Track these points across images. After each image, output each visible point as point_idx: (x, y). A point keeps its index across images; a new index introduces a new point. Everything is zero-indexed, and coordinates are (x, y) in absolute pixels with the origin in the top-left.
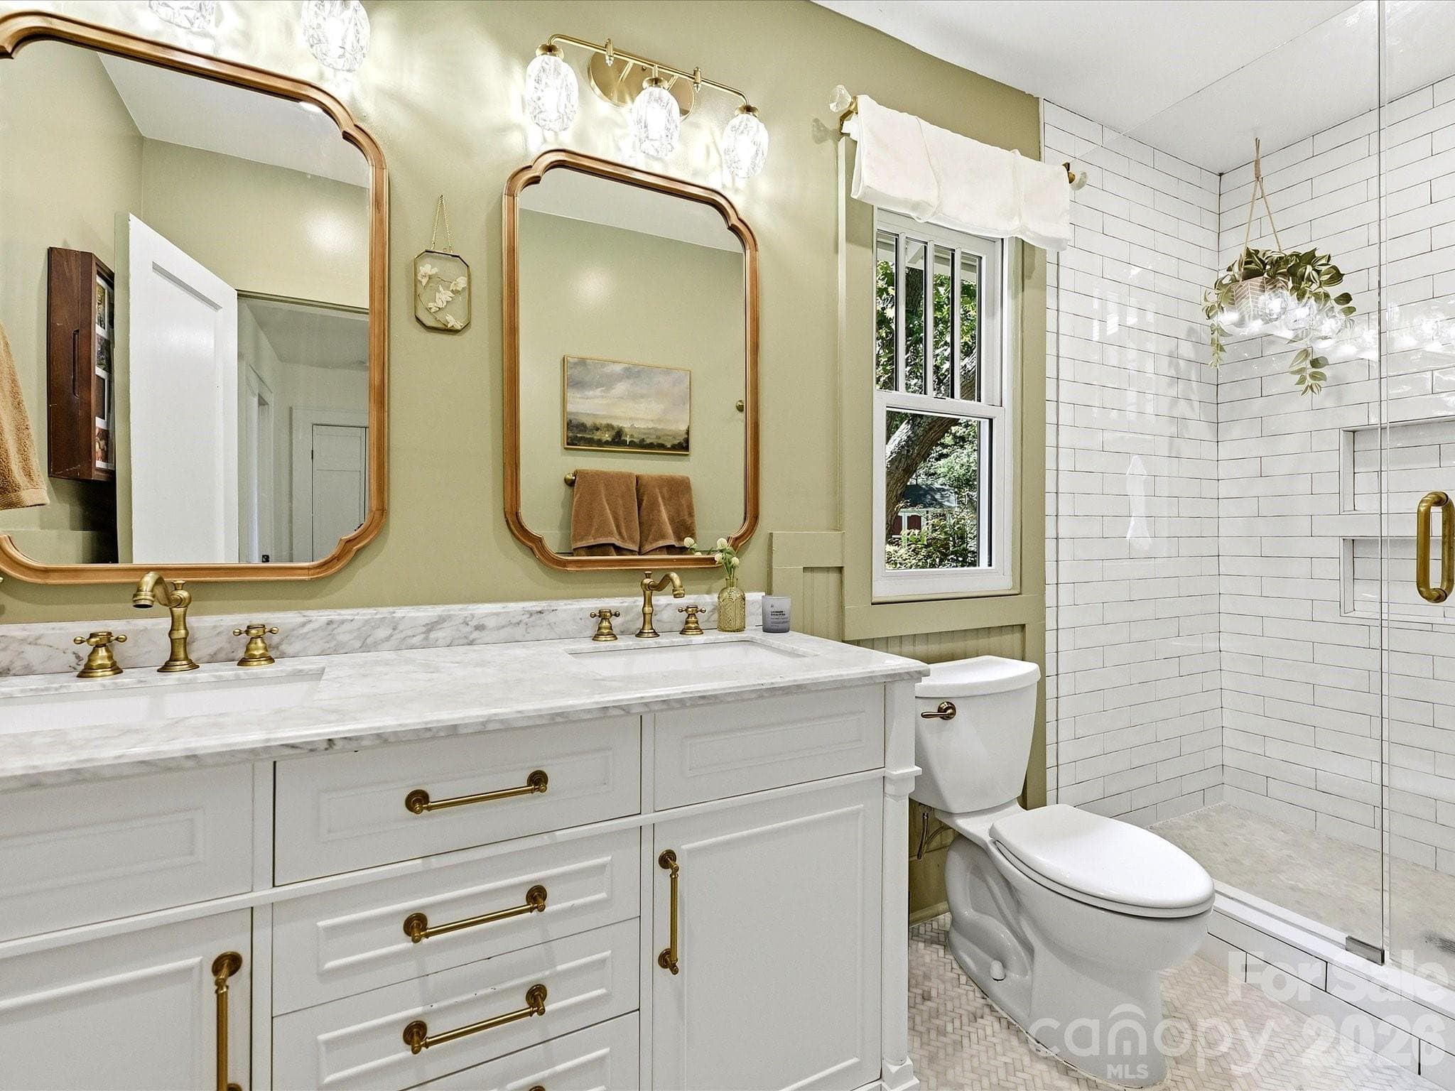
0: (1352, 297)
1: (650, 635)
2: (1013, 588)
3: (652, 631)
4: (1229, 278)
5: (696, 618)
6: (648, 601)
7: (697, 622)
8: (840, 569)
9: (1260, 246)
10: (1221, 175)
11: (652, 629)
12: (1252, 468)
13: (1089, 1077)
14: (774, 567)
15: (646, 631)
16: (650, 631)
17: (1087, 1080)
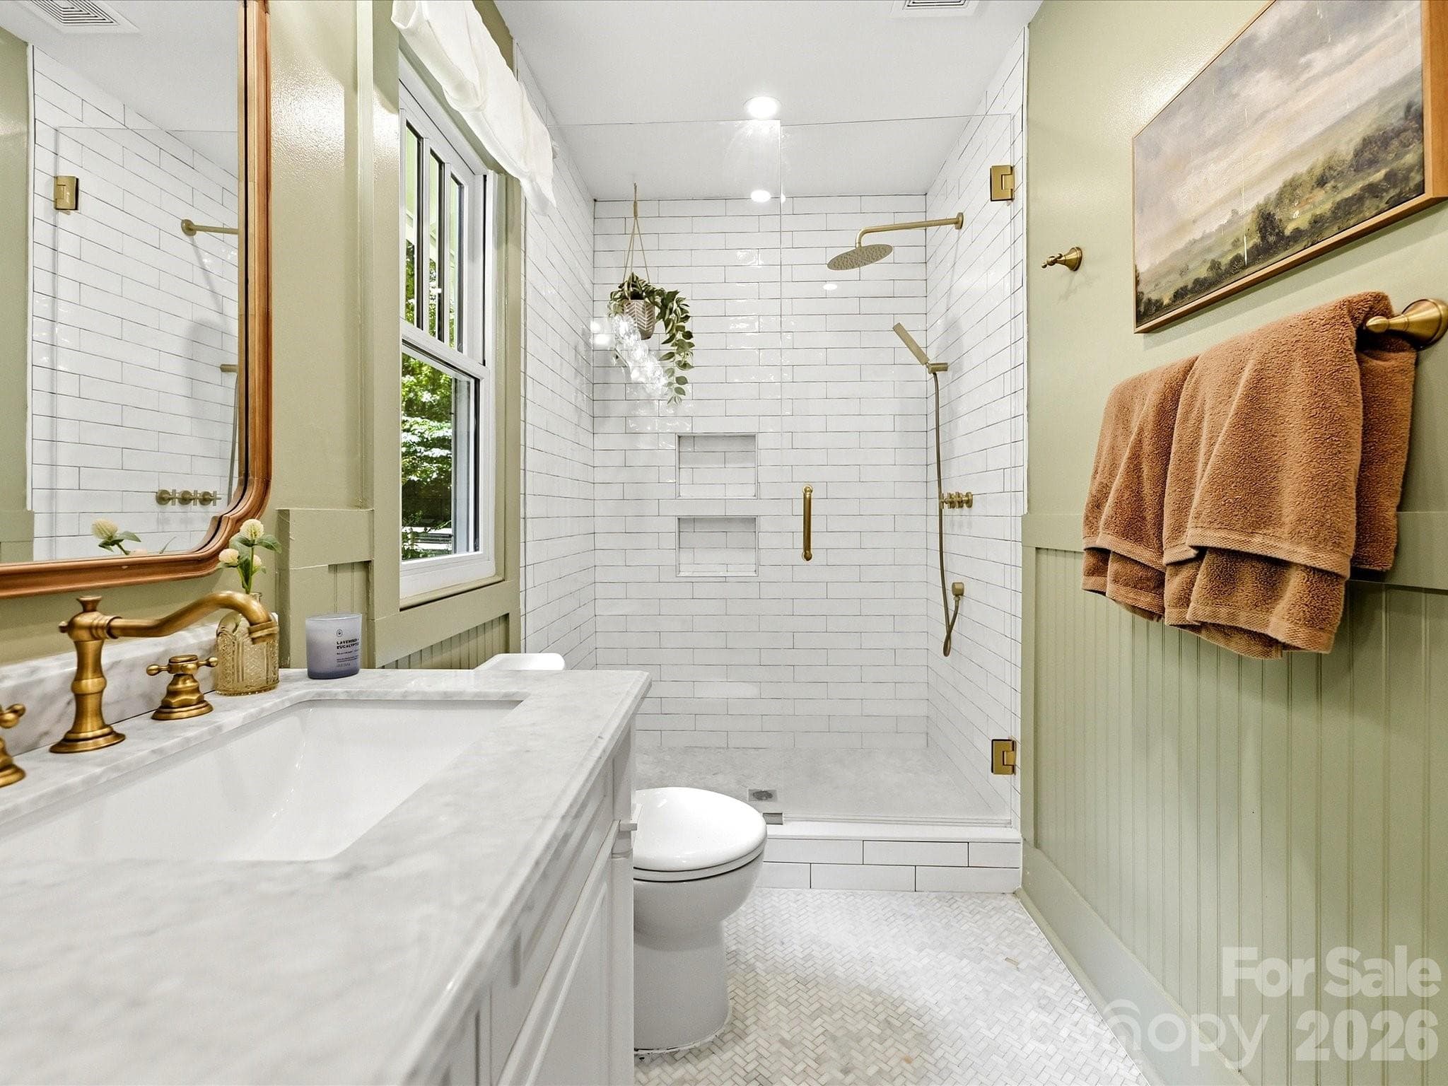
0: (693, 335)
1: (101, 741)
2: (497, 574)
3: (106, 730)
4: (619, 294)
5: (195, 681)
6: (88, 664)
7: (197, 690)
8: (366, 565)
9: (641, 275)
10: (595, 200)
11: (104, 726)
12: (617, 459)
13: (690, 1047)
14: (292, 568)
15: (90, 735)
16: (99, 732)
17: (690, 1051)
